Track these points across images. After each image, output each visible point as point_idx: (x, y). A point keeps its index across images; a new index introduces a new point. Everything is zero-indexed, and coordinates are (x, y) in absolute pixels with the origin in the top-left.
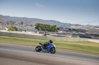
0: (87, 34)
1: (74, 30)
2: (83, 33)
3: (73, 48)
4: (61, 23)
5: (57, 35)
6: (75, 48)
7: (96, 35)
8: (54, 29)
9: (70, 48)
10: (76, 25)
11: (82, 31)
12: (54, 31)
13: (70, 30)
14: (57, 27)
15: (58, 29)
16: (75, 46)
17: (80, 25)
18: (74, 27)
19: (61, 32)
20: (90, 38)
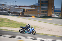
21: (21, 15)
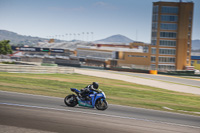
0: (72, 59)
1: (47, 50)
2: (65, 58)
3: (44, 87)
4: (20, 36)
5: (10, 61)
6: (47, 86)
7: (89, 61)
8: (6, 49)
9: (38, 87)
10: (51, 41)
11: (63, 52)
12: (5, 54)
13: (38, 50)
14: (11, 44)
15: (14, 48)
16: (49, 83)
17: (59, 41)
18: (47, 45)
19: (19, 54)
20: (78, 66)
21: (108, 66)
